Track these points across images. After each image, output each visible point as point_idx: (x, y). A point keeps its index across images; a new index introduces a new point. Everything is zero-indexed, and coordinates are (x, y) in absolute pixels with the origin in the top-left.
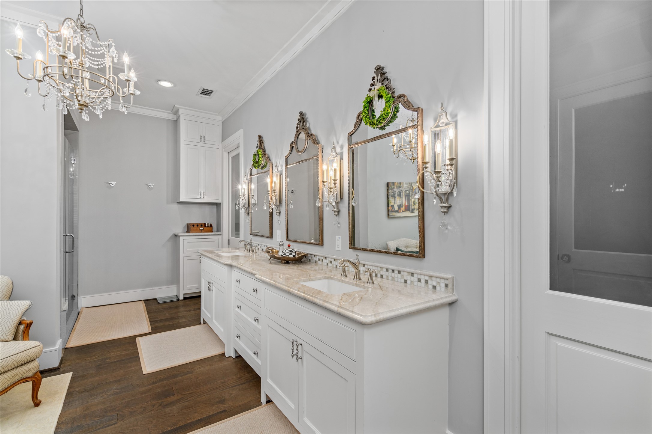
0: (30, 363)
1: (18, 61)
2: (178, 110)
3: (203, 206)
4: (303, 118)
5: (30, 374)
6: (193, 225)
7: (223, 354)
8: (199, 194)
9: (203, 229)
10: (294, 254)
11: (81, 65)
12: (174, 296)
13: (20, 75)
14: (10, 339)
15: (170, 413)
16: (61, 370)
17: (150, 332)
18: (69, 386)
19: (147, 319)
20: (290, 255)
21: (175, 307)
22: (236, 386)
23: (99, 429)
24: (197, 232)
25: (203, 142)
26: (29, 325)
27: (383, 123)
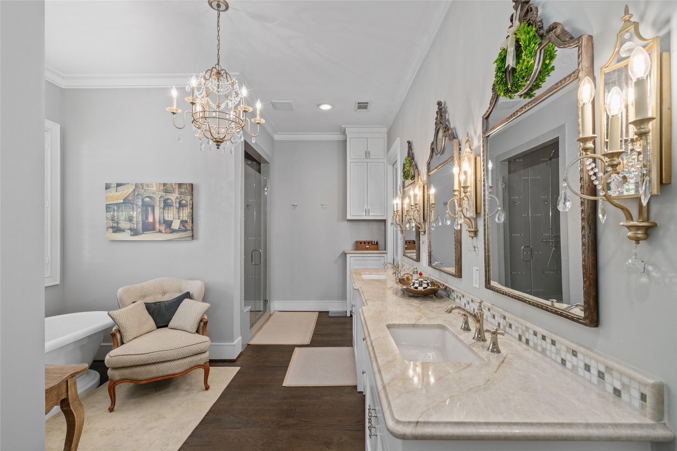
0: (202, 354)
1: (174, 115)
2: (345, 130)
3: (372, 223)
4: (441, 111)
5: (202, 363)
6: (361, 243)
7: (355, 387)
8: (365, 211)
9: (368, 247)
10: (425, 285)
11: (218, 107)
12: (344, 311)
13: (175, 126)
14: (194, 332)
15: (280, 437)
16: (237, 363)
17: (308, 345)
18: (232, 379)
19: (312, 331)
20: (419, 286)
21: (340, 323)
22: (350, 430)
23: (228, 428)
24: (363, 250)
25: (368, 158)
26: (206, 323)
27: (525, 87)
